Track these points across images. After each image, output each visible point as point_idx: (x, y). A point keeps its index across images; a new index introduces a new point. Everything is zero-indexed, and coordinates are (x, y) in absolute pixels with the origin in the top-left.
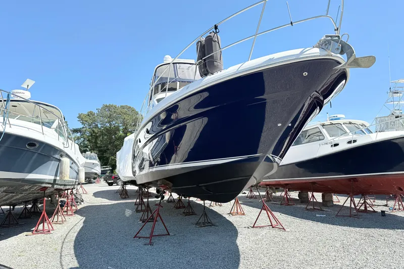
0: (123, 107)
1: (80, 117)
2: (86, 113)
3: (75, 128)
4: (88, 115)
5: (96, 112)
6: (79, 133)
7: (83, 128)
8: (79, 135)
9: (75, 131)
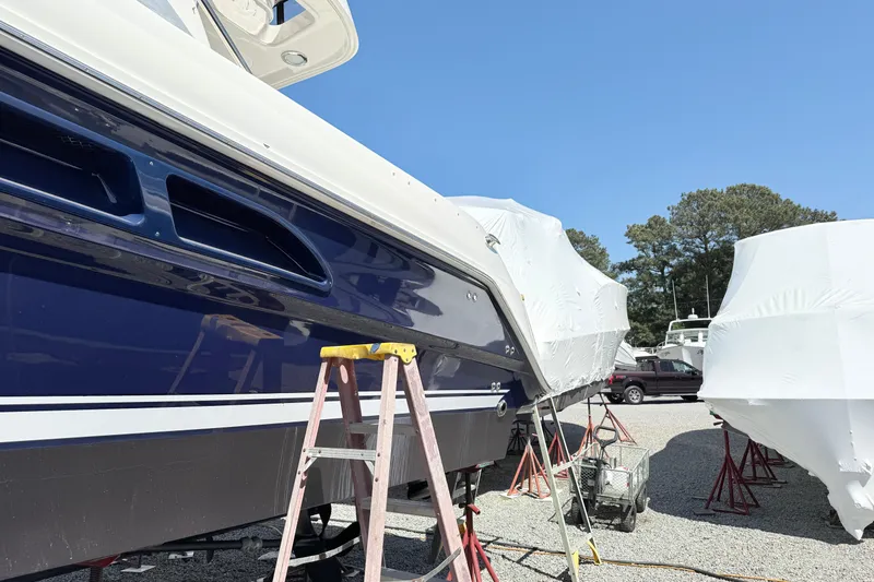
0: (732, 191)
1: (632, 234)
2: (645, 223)
3: (624, 261)
4: (650, 226)
5: (667, 216)
6: (635, 272)
7: (640, 257)
8: (633, 275)
9: (626, 267)
